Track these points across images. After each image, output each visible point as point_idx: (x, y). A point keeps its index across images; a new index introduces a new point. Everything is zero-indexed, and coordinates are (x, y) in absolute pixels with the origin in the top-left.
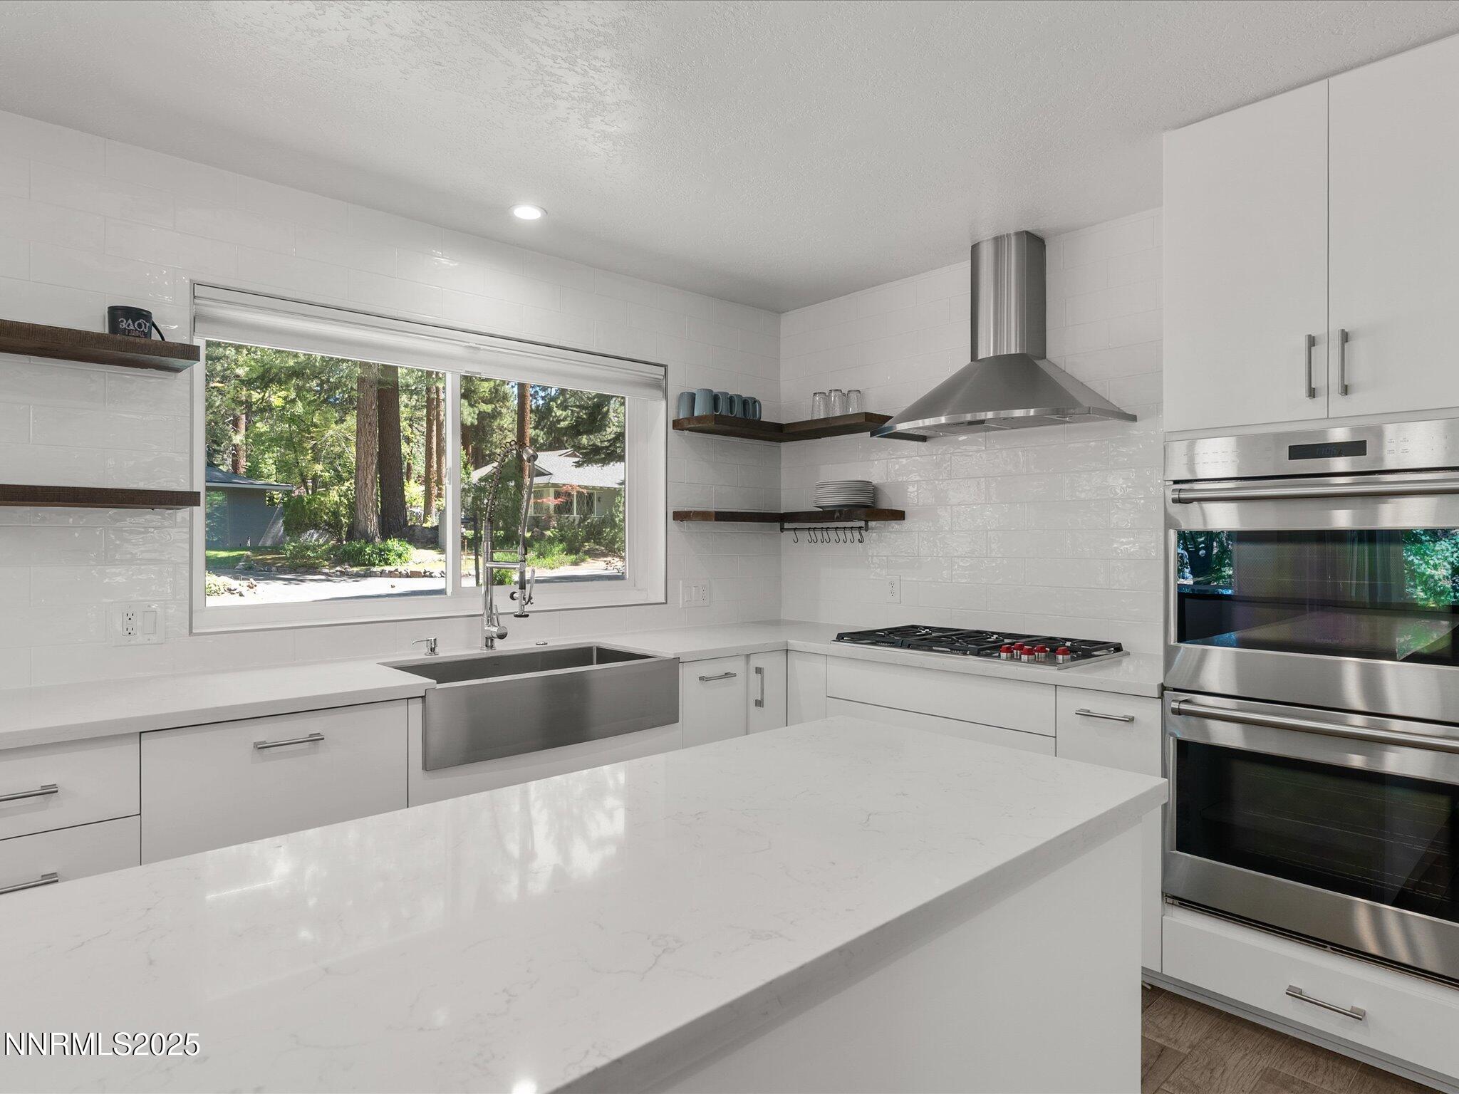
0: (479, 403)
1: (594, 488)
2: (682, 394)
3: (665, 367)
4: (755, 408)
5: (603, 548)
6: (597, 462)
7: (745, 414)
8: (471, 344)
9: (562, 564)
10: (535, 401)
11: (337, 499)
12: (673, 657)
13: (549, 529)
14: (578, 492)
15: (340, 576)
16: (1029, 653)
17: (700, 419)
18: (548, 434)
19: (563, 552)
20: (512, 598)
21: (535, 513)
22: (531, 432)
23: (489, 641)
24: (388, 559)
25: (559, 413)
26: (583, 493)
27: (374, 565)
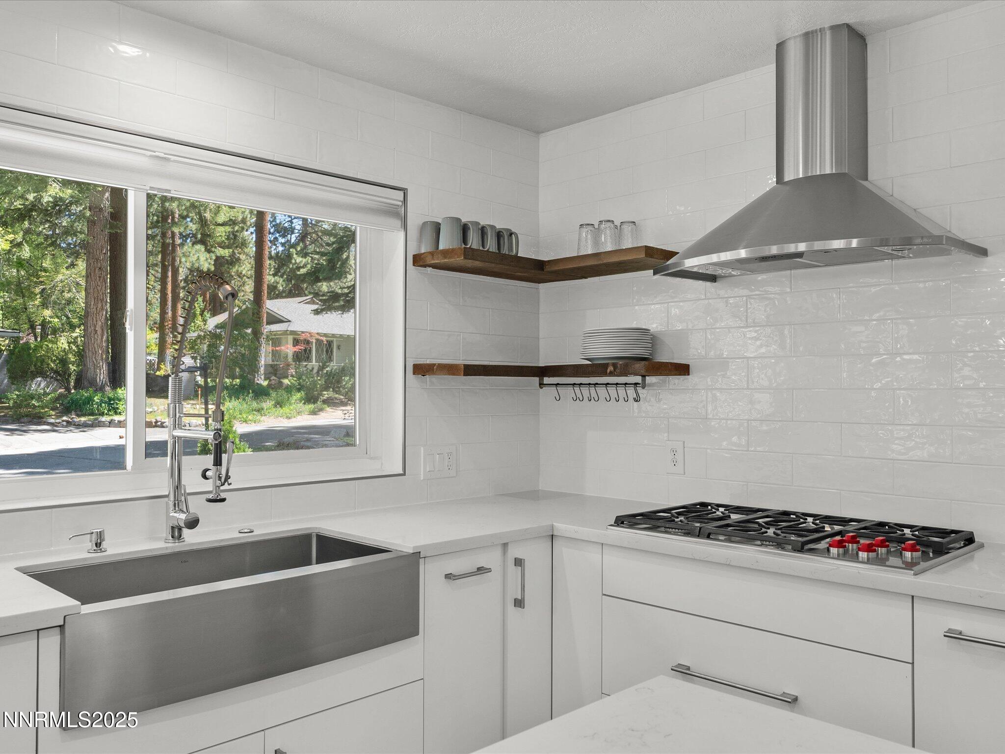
0: (216, 247)
1: (333, 336)
2: (425, 224)
3: (404, 191)
4: (512, 243)
5: (342, 397)
6: (336, 309)
7: (499, 248)
8: (157, 154)
9: (299, 413)
10: (274, 247)
11: (66, 346)
12: (412, 552)
13: (287, 377)
14: (317, 340)
15: (66, 427)
16: (869, 549)
17: (446, 253)
18: (289, 280)
19: (301, 401)
20: (204, 476)
21: (273, 361)
22: (269, 278)
23: (176, 532)
24: (118, 408)
25: (299, 260)
26: (323, 341)
27: (102, 414)
